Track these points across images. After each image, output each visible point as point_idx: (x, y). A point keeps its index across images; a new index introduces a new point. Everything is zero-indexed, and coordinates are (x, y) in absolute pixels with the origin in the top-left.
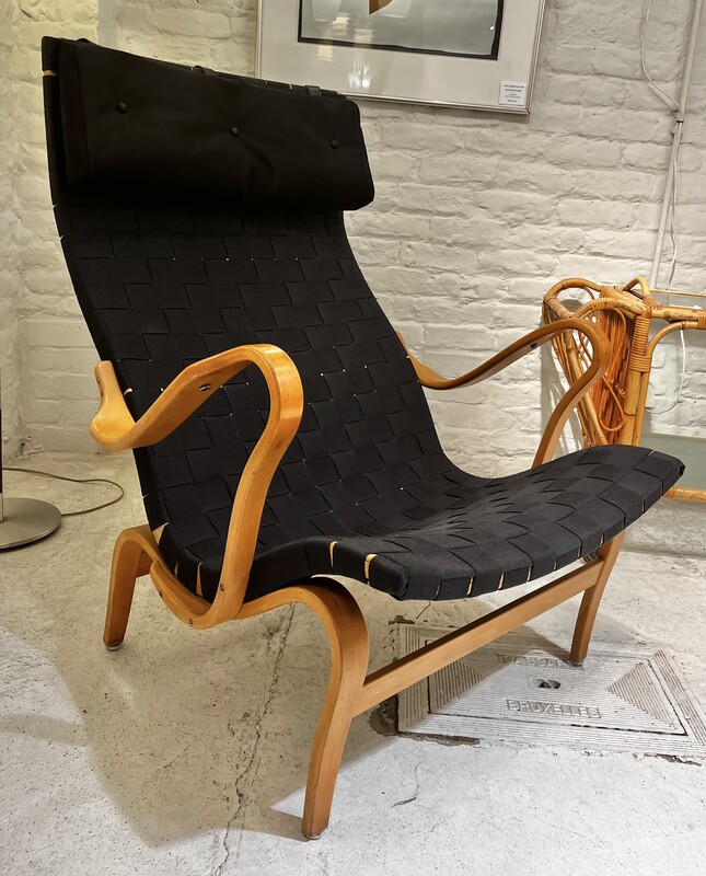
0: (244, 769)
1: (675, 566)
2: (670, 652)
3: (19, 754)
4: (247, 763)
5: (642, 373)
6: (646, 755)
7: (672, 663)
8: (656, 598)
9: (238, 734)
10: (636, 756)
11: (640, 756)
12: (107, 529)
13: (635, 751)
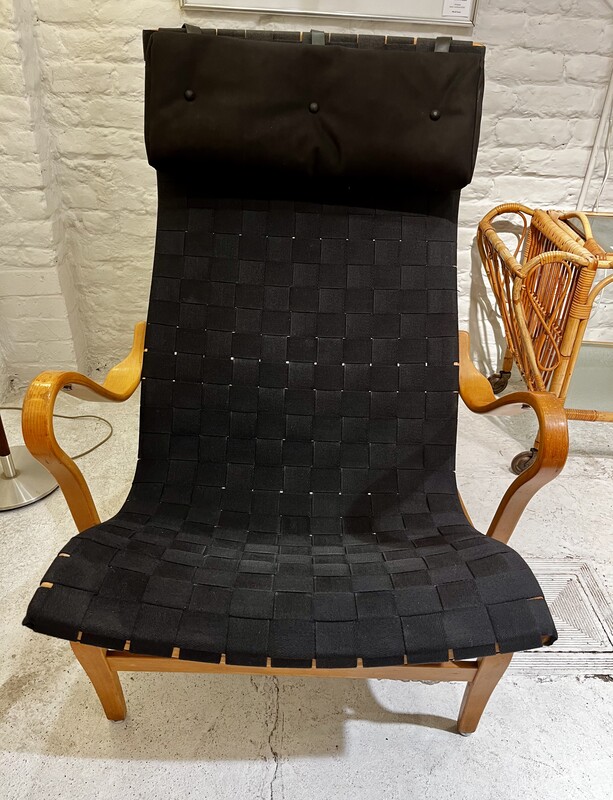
0: (272, 726)
1: (587, 467)
2: (593, 565)
3: (87, 733)
4: (273, 719)
5: (581, 320)
6: (586, 677)
7: (595, 574)
8: (575, 506)
9: (260, 689)
10: (578, 679)
11: (582, 678)
12: (107, 471)
13: (576, 673)
